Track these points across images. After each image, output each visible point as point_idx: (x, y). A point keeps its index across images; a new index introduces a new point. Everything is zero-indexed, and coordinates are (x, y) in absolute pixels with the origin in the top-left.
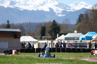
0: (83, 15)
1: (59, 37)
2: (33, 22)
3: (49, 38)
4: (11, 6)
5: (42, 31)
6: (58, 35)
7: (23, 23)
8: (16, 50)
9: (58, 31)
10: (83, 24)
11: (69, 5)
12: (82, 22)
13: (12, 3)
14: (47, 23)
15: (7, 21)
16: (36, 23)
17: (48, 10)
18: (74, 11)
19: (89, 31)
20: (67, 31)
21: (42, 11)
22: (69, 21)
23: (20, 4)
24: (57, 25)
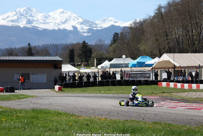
0: (118, 34)
2: (54, 43)
4: (28, 26)
5: (70, 55)
7: (43, 45)
9: (89, 54)
11: (96, 22)
12: (119, 43)
13: (29, 22)
14: (73, 44)
15: (28, 44)
17: (71, 29)
21: (65, 30)
23: (39, 23)
24: (88, 47)
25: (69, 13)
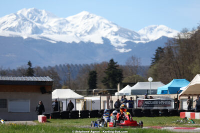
0: (163, 49)
1: (120, 90)
2: (74, 64)
3: (104, 92)
4: (35, 36)
5: (90, 80)
6: (119, 86)
7: (56, 66)
8: (45, 115)
9: (118, 79)
10: (163, 65)
11: (138, 32)
12: (161, 63)
13: (36, 30)
14: (98, 64)
15: (27, 63)
16: (80, 65)
17: (101, 42)
18: (147, 43)
19: (175, 78)
20: (134, 77)
21: (90, 44)
22: (137, 61)
23: (51, 32)
24: (117, 68)
25: (97, 18)
